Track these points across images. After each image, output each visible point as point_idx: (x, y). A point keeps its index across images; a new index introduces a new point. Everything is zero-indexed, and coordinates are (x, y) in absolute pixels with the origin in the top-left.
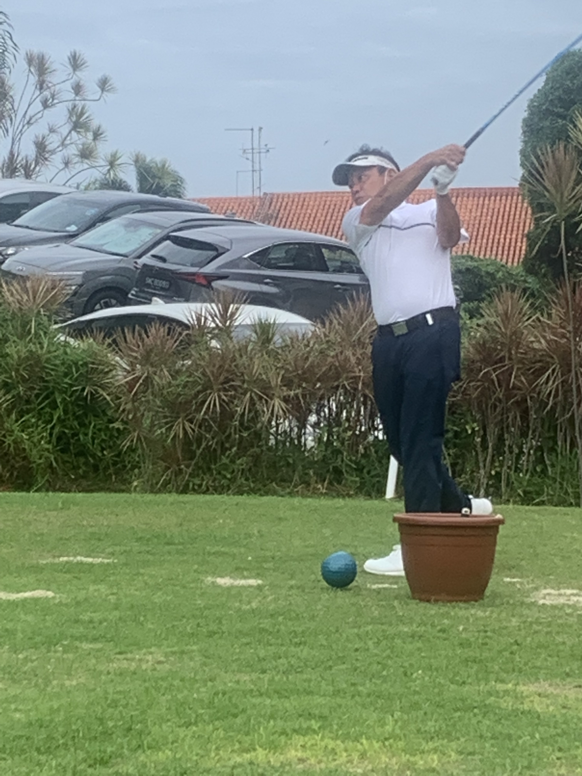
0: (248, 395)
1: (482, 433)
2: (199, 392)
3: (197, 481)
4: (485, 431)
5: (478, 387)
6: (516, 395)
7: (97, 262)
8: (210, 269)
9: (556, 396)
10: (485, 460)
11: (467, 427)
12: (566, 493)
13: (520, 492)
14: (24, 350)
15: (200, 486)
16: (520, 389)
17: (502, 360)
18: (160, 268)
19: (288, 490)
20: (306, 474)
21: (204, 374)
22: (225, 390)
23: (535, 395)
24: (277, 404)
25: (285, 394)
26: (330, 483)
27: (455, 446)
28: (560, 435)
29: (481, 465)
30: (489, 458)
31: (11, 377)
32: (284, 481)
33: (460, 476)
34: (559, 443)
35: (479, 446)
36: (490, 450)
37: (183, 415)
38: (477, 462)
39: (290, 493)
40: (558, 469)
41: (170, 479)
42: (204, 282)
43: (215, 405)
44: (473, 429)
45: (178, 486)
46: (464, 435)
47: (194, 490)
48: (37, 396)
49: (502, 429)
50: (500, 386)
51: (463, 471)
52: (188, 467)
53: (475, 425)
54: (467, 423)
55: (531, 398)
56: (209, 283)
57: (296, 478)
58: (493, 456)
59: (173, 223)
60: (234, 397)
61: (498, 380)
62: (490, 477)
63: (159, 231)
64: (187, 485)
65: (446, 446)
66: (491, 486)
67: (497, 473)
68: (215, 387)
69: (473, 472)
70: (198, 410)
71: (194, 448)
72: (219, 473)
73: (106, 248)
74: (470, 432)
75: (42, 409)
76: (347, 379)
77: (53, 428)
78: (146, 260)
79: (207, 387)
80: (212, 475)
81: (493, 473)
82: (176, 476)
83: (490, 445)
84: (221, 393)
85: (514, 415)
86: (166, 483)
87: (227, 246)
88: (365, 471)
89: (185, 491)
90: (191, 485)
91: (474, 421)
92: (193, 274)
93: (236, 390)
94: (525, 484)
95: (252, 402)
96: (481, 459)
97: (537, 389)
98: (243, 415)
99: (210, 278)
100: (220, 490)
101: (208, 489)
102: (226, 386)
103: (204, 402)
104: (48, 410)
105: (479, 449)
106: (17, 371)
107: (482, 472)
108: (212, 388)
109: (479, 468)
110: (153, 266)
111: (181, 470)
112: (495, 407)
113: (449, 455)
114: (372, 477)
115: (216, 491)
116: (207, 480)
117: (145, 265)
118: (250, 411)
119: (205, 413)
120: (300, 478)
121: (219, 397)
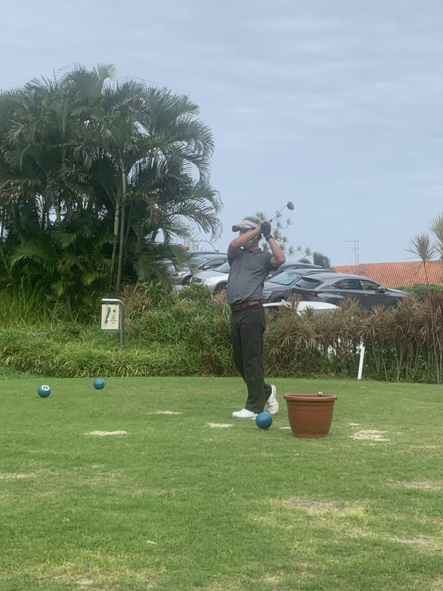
0: (301, 337)
1: (398, 352)
2: (281, 336)
3: (282, 372)
4: (399, 351)
5: (396, 333)
6: (410, 337)
7: (276, 288)
8: (317, 289)
9: (427, 337)
10: (399, 363)
11: (392, 350)
12: (432, 377)
13: (413, 376)
14: (220, 320)
15: (283, 374)
16: (412, 334)
17: (405, 322)
18: (298, 290)
19: (318, 376)
20: (327, 369)
21: (283, 328)
22: (292, 335)
23: (418, 337)
24: (312, 340)
25: (316, 336)
26: (337, 372)
27: (387, 357)
28: (429, 353)
29: (398, 365)
30: (401, 362)
31: (214, 331)
32: (318, 371)
33: (389, 370)
34: (429, 356)
35: (396, 357)
36: (401, 359)
37: (275, 345)
38: (396, 364)
39: (319, 377)
40: (429, 367)
41: (271, 371)
42: (315, 295)
43: (287, 342)
44: (394, 351)
45: (274, 374)
46: (390, 353)
47: (280, 375)
48: (225, 338)
49: (406, 351)
50: (404, 333)
51: (390, 368)
52: (278, 366)
53: (395, 349)
54: (391, 348)
55: (417, 338)
56: (316, 294)
57: (322, 370)
58: (402, 362)
59: (305, 273)
60: (295, 338)
61: (403, 331)
62: (402, 370)
63: (300, 276)
64: (278, 374)
65: (383, 357)
66: (402, 374)
67: (404, 368)
68: (288, 334)
69: (394, 368)
70: (281, 343)
71: (280, 358)
72: (291, 369)
73: (280, 282)
74: (392, 351)
75: (227, 343)
76: (342, 330)
77: (231, 350)
78: (294, 286)
79: (284, 334)
80: (288, 369)
81: (402, 368)
82: (273, 370)
83: (401, 357)
84: (290, 337)
85: (411, 345)
86: (269, 373)
87: (324, 281)
88: (351, 367)
89: (276, 376)
90: (279, 374)
91: (394, 347)
92: (311, 291)
93: (296, 335)
94: (415, 373)
95: (303, 340)
96: (397, 362)
97: (419, 335)
98: (299, 345)
99: (316, 293)
100: (290, 375)
101: (286, 375)
102: (292, 334)
103: (283, 340)
104: (229, 343)
105: (397, 359)
106: (217, 328)
107: (398, 368)
108: (286, 335)
109: (396, 366)
110: (296, 289)
111: (275, 367)
112: (403, 341)
113: (385, 361)
114: (354, 370)
115: (289, 376)
116: (285, 372)
117: (293, 288)
118: (301, 344)
119: (284, 344)
120: (324, 370)
121: (289, 338)
